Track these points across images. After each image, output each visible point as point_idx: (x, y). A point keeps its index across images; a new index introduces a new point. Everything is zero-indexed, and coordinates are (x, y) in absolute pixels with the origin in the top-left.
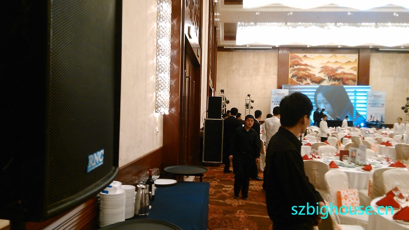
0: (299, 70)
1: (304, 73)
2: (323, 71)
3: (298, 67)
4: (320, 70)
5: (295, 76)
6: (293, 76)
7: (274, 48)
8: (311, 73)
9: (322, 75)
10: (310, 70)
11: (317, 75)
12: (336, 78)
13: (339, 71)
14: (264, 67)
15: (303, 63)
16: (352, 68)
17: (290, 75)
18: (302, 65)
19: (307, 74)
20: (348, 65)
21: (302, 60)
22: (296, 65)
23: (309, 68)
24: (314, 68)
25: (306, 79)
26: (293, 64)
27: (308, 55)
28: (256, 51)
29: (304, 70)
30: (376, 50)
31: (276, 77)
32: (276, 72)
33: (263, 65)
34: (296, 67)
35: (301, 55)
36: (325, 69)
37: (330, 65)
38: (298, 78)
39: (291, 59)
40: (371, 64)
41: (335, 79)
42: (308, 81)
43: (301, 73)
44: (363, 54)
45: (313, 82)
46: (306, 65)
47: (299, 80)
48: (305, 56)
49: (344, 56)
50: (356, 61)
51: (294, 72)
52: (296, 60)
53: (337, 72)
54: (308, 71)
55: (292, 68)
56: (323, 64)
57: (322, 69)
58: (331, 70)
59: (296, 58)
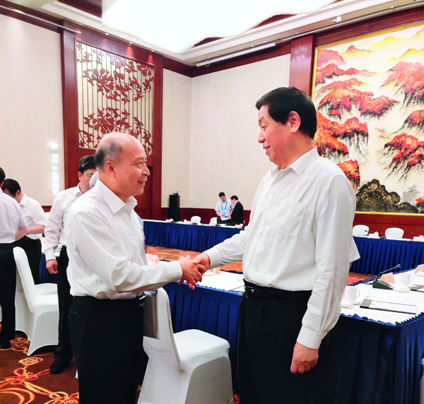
0: (335, 86)
1: (346, 92)
2: (393, 80)
3: (335, 79)
4: (385, 78)
5: (325, 104)
6: (323, 104)
8: (362, 89)
9: (389, 92)
10: (359, 83)
11: (378, 93)
15: (345, 68)
17: (316, 104)
18: (342, 73)
19: (352, 95)
21: (343, 61)
22: (330, 77)
23: (358, 77)
24: (370, 74)
25: (349, 109)
26: (323, 75)
29: (346, 85)
34: (328, 81)
35: (340, 48)
36: (398, 73)
38: (332, 108)
42: (355, 113)
43: (341, 93)
46: (352, 71)
47: (334, 112)
48: (351, 48)
51: (323, 96)
52: (329, 62)
54: (355, 87)
55: (320, 86)
57: (392, 73)
58: (415, 74)
59: (330, 59)
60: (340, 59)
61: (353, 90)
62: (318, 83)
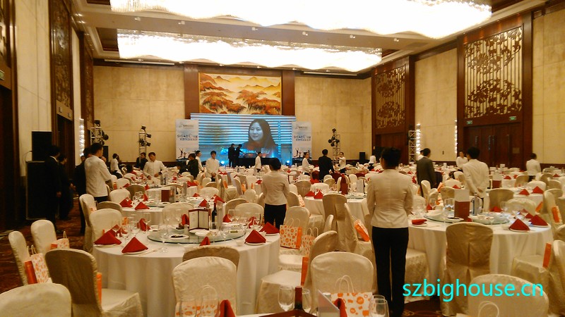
0: (213, 94)
1: (219, 98)
2: (242, 97)
3: (211, 90)
4: (238, 95)
5: (207, 102)
6: (205, 103)
7: (177, 65)
8: (227, 98)
9: (241, 102)
10: (226, 95)
11: (235, 102)
12: (257, 105)
13: (261, 98)
14: (165, 89)
15: (217, 87)
16: (275, 94)
17: (201, 102)
19: (222, 100)
20: (270, 90)
21: (215, 83)
22: (208, 89)
23: (224, 92)
24: (230, 92)
25: (221, 107)
26: (204, 87)
27: (222, 76)
28: (153, 67)
29: (218, 95)
30: (301, 72)
31: (182, 103)
32: (182, 96)
33: (164, 87)
34: (208, 91)
35: (214, 76)
36: (243, 94)
37: (249, 90)
38: (211, 105)
39: (202, 79)
40: (296, 90)
41: (256, 107)
42: (225, 109)
43: (216, 98)
44: (288, 78)
45: (230, 110)
46: (220, 89)
47: (213, 107)
48: (219, 77)
49: (266, 79)
50: (279, 85)
51: (205, 98)
52: (207, 81)
53: (258, 98)
54: (223, 97)
55: (203, 92)
56: (241, 87)
57: (241, 94)
58: (251, 96)
59: (208, 79)
60: (213, 81)
62: (201, 90)
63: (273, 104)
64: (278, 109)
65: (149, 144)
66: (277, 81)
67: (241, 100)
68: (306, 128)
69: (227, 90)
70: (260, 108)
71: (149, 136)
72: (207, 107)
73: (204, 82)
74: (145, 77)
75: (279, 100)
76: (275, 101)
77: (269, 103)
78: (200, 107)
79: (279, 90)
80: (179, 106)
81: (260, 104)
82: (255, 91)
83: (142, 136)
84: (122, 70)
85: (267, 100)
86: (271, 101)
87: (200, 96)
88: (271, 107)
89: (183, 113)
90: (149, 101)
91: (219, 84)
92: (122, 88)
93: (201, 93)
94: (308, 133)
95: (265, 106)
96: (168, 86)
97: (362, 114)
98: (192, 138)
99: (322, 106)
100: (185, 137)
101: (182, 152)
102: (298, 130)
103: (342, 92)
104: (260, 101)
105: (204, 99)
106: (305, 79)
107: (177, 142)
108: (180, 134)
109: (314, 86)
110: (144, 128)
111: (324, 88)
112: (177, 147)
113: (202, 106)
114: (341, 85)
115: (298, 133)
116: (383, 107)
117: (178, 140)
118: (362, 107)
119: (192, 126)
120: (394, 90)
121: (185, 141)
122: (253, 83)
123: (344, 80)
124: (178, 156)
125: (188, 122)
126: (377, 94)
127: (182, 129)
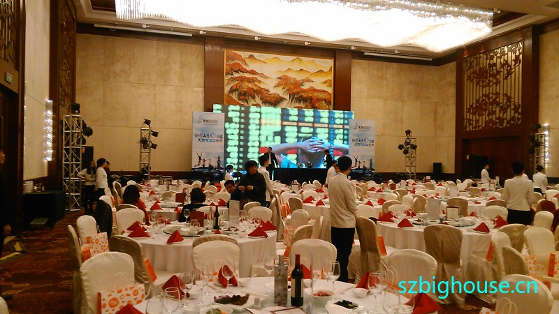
0: (242, 79)
1: (250, 85)
2: (281, 85)
3: (241, 74)
4: (276, 82)
5: (235, 90)
6: (232, 91)
7: (197, 36)
8: (262, 86)
9: (280, 92)
10: (260, 82)
11: (272, 91)
12: (301, 97)
13: (306, 86)
14: (178, 70)
15: (249, 69)
16: (325, 82)
17: (227, 89)
18: (247, 72)
19: (255, 88)
20: (318, 77)
21: (246, 64)
22: (237, 72)
23: (258, 77)
24: (266, 77)
25: (253, 98)
26: (232, 69)
27: (256, 55)
29: (250, 80)
30: (360, 53)
31: (201, 90)
32: (201, 81)
33: (176, 67)
34: (236, 75)
35: (244, 54)
36: (284, 81)
37: (291, 75)
38: (240, 95)
39: (228, 59)
40: (353, 77)
41: (300, 99)
42: (258, 100)
43: (247, 85)
44: (343, 62)
45: (265, 102)
46: (253, 72)
47: (242, 97)
48: (251, 56)
49: (313, 61)
50: (330, 70)
51: (233, 84)
52: (236, 61)
53: (302, 87)
54: (257, 83)
55: (230, 76)
56: (280, 71)
57: (280, 80)
58: (293, 84)
59: (236, 59)
60: (244, 61)
61: (256, 85)
62: (227, 74)
63: (321, 96)
64: (328, 102)
65: (154, 146)
66: (327, 64)
67: (281, 88)
68: (368, 128)
69: (262, 75)
70: (305, 100)
71: (155, 134)
72: (234, 96)
73: (231, 62)
74: (151, 53)
75: (330, 90)
76: (324, 91)
77: (316, 94)
78: (225, 97)
79: (331, 77)
80: (196, 95)
81: (305, 95)
82: (299, 77)
83: (145, 134)
84: (120, 41)
85: (314, 90)
86: (319, 91)
87: (226, 82)
88: (319, 100)
89: (202, 104)
90: (155, 86)
91: (251, 66)
92: (118, 67)
93: (227, 78)
94: (371, 135)
95: (311, 98)
96: (183, 65)
97: (436, 112)
98: (216, 138)
99: (385, 100)
100: (205, 137)
101: (200, 158)
102: (357, 131)
103: (411, 82)
104: (305, 91)
105: (230, 86)
106: (365, 62)
107: (193, 145)
108: (199, 133)
109: (376, 73)
110: (147, 122)
111: (389, 76)
112: (193, 150)
113: (228, 96)
114: (411, 73)
115: (358, 135)
116: (477, 101)
117: (195, 141)
118: (436, 103)
119: (215, 122)
120: (501, 77)
121: (205, 143)
122: (296, 66)
123: (414, 66)
124: (195, 163)
125: (208, 116)
126: (467, 84)
127: (201, 125)
